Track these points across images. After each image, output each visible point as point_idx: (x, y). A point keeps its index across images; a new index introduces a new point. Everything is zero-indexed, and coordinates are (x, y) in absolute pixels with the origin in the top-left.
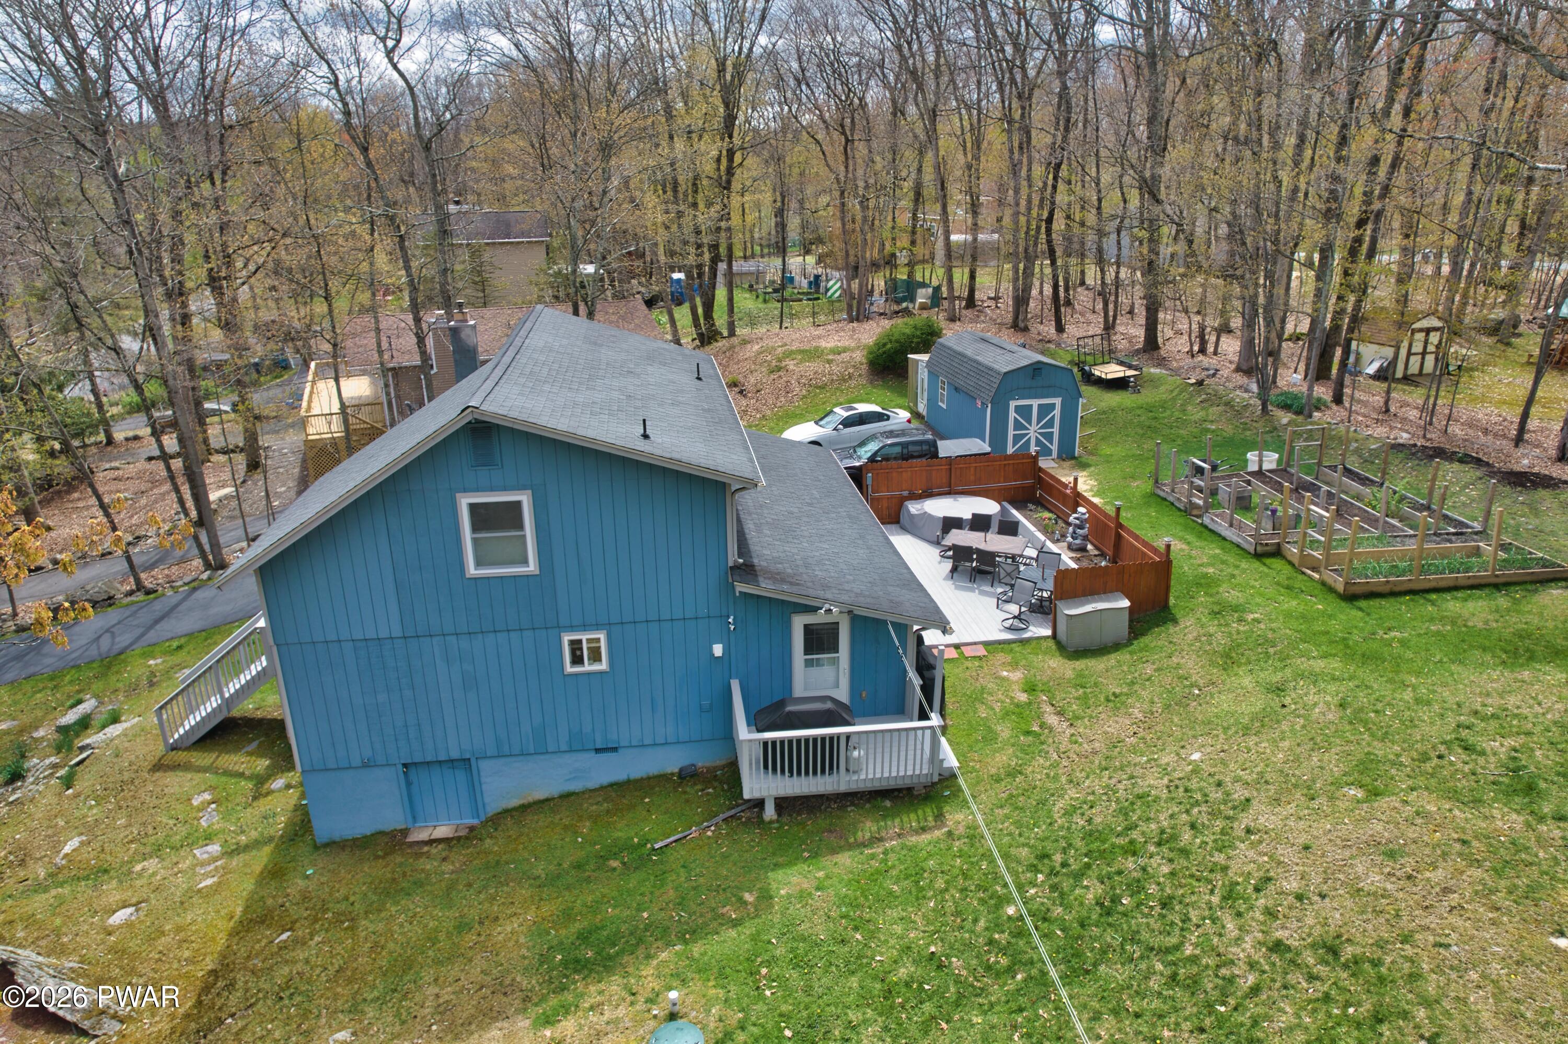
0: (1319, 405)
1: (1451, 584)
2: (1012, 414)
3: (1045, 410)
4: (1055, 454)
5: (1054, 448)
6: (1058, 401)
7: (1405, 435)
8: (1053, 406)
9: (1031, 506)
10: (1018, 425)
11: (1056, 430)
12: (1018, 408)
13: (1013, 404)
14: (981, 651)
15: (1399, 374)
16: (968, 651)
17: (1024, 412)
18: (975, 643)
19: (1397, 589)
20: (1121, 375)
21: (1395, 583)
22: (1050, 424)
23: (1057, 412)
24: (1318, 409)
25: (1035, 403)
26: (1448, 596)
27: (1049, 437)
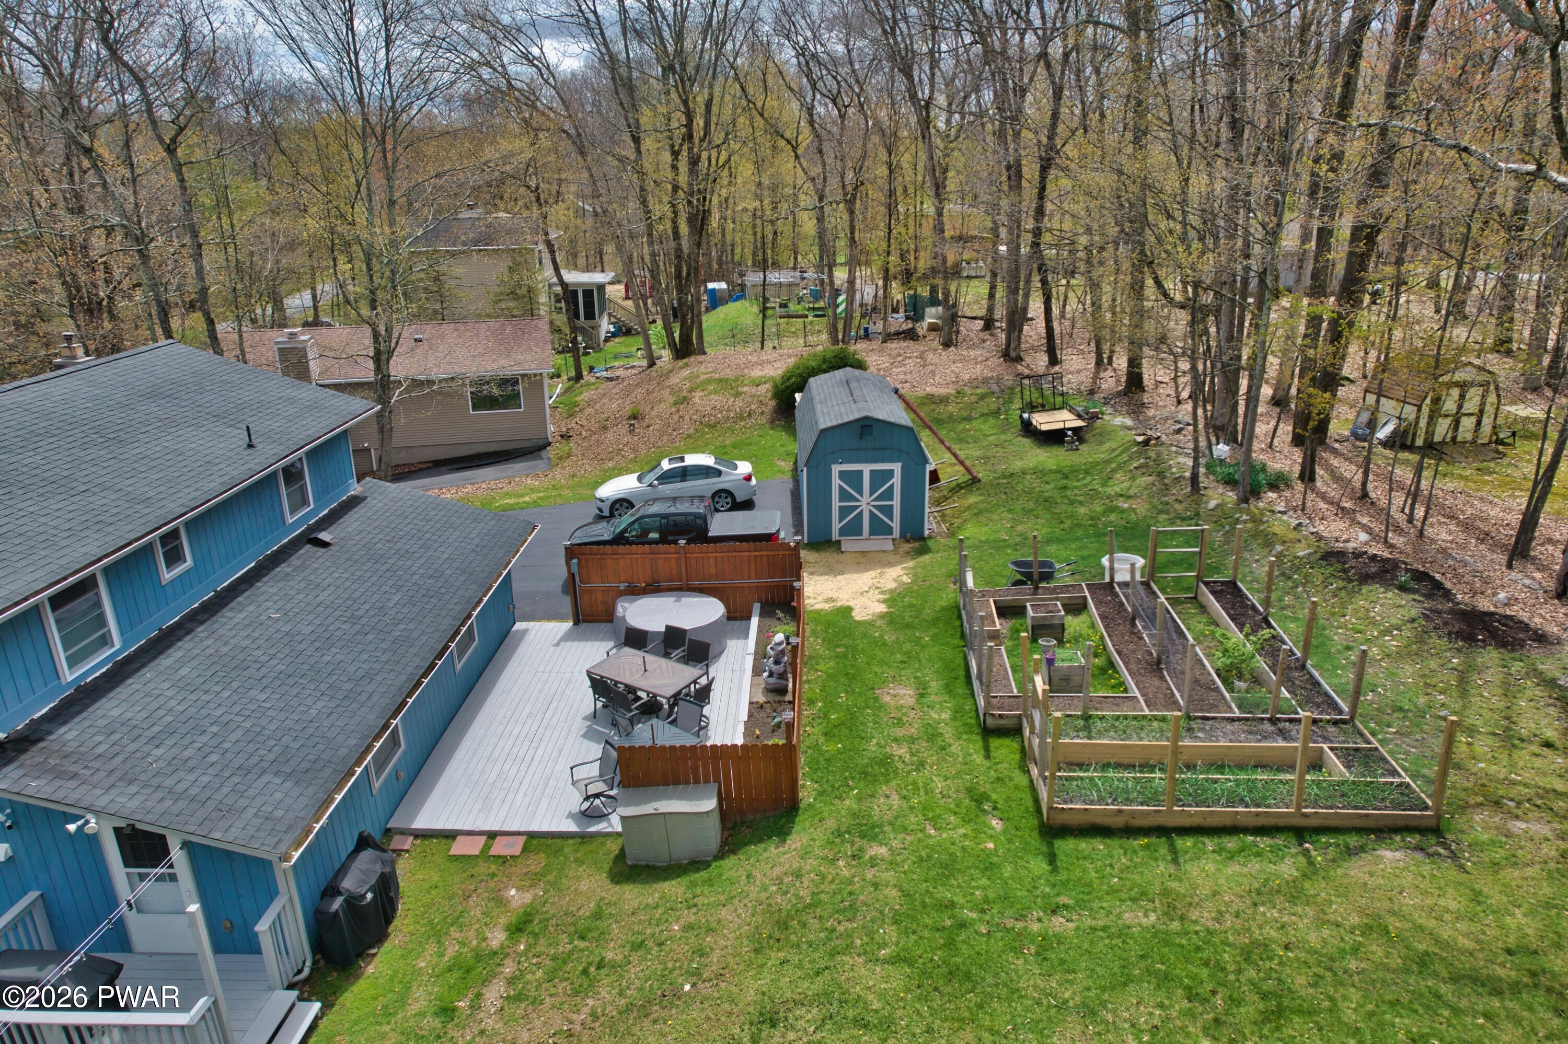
0: (1278, 483)
1: (1228, 822)
2: (836, 482)
3: (879, 478)
4: (896, 533)
5: (896, 524)
6: (897, 467)
7: (1363, 537)
8: (891, 473)
9: (780, 614)
10: (844, 495)
11: (896, 503)
12: (842, 475)
13: (836, 469)
14: (514, 847)
15: (1419, 442)
16: (500, 847)
17: (854, 479)
18: (518, 833)
19: (1137, 823)
20: (1060, 426)
21: (1133, 814)
22: (888, 494)
23: (896, 480)
24: (1273, 487)
25: (866, 469)
26: (1210, 844)
27: (888, 511)
